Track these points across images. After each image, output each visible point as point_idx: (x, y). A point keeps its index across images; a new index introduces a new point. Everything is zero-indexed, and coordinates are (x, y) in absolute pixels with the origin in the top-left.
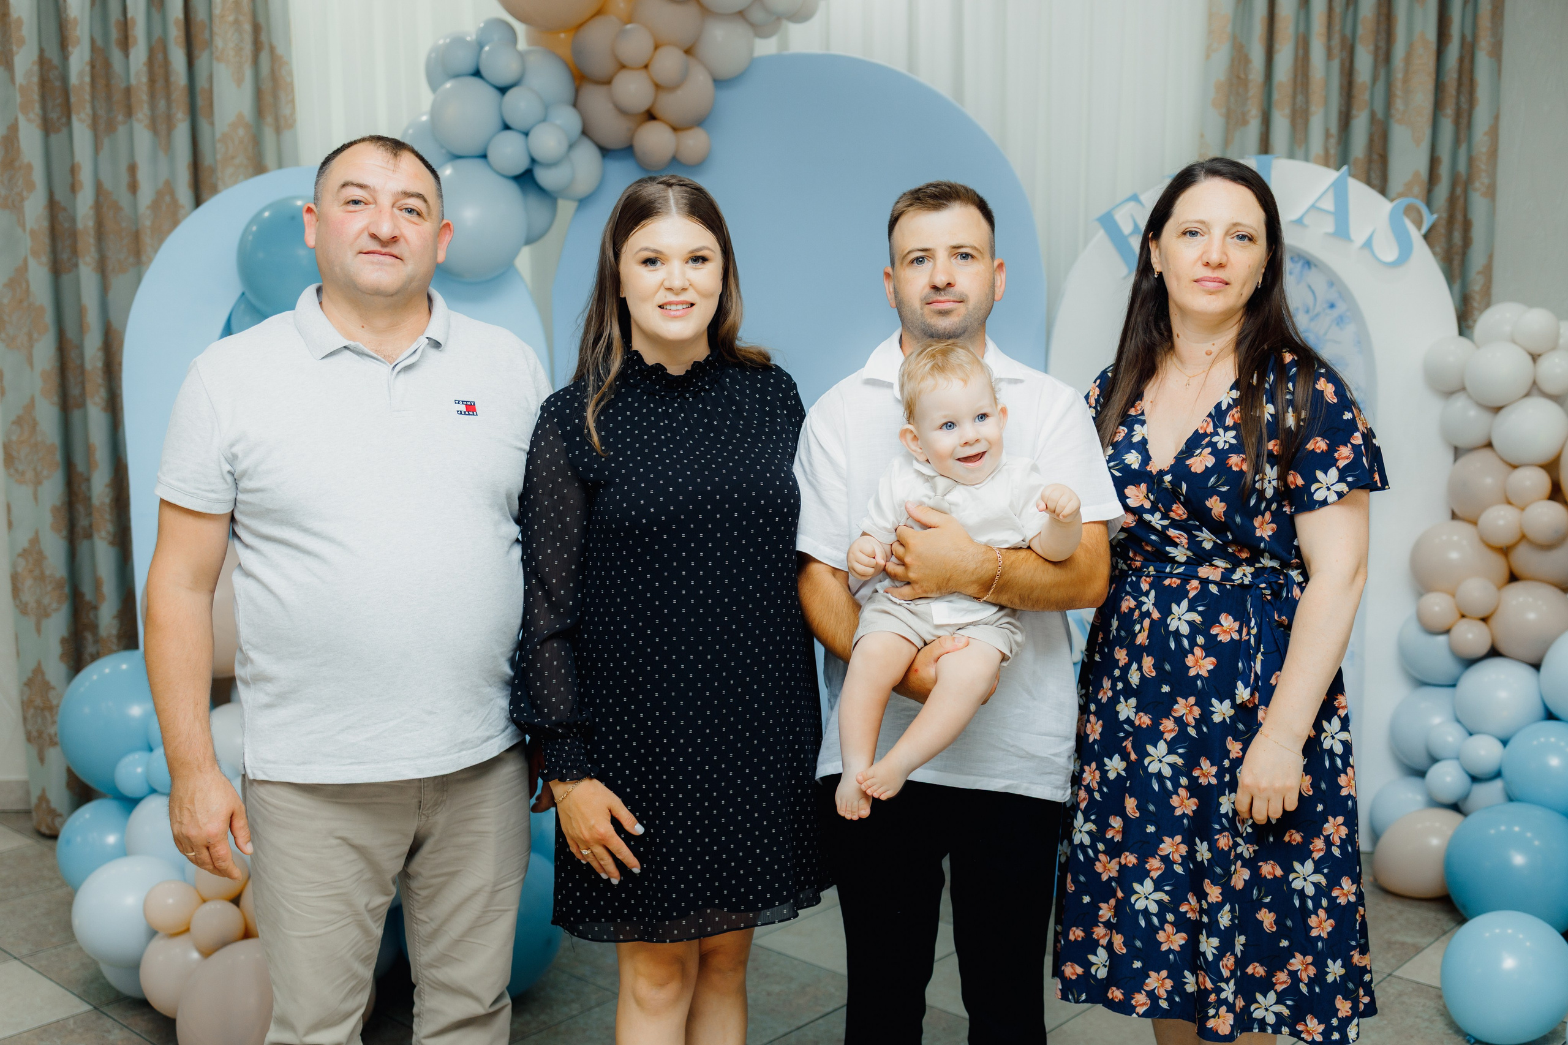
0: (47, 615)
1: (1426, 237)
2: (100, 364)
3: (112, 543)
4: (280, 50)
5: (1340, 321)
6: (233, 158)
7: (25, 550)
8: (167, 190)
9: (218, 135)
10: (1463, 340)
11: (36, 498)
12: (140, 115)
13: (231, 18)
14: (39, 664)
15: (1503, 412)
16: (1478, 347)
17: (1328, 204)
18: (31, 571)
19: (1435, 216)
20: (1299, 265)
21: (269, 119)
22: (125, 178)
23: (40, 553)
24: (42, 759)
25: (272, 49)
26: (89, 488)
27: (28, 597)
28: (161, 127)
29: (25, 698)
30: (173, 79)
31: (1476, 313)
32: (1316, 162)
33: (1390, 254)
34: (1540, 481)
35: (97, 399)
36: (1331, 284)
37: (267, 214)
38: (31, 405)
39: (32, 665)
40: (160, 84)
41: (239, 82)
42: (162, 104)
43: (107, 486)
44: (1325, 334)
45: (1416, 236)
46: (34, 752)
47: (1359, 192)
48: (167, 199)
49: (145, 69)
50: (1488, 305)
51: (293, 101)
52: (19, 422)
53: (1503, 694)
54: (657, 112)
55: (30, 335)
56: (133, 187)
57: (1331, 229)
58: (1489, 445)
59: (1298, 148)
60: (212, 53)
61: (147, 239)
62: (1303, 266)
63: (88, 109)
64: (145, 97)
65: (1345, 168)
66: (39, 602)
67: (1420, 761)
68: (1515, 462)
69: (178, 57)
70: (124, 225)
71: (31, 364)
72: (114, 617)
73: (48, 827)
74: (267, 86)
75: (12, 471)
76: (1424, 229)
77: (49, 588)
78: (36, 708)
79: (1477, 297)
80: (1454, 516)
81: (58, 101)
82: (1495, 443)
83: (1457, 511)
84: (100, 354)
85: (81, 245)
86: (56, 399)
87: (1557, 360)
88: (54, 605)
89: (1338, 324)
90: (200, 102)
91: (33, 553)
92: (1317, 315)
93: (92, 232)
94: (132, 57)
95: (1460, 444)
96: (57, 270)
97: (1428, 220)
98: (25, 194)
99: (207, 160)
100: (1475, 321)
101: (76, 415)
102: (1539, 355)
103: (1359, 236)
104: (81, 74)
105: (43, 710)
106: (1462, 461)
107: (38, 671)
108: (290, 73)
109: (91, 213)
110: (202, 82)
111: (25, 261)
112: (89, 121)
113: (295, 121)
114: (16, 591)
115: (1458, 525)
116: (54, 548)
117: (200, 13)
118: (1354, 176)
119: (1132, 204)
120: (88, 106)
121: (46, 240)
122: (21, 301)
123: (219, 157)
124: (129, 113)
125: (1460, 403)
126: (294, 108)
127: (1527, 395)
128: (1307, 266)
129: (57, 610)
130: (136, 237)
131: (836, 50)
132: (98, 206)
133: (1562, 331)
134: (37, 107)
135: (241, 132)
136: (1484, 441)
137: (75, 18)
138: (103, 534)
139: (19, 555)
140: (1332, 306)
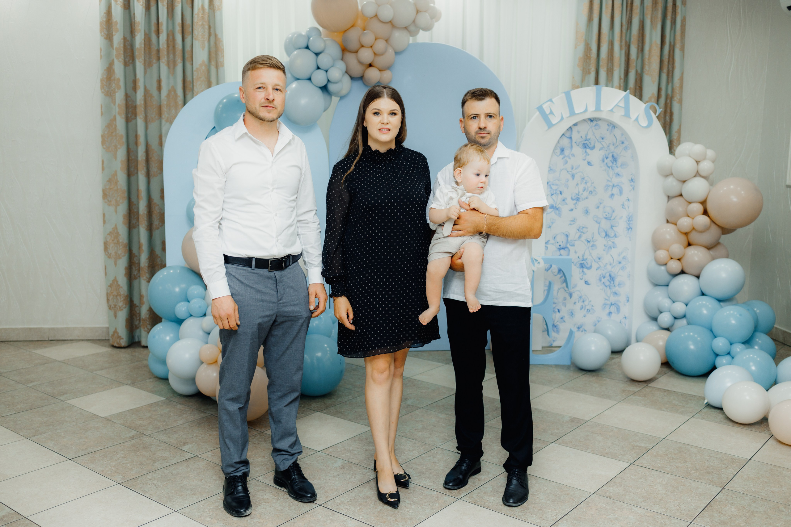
0: (120, 258)
1: (657, 117)
2: (144, 158)
3: (147, 230)
4: (219, 36)
5: (626, 148)
6: (200, 78)
7: (110, 232)
8: (173, 90)
9: (194, 69)
10: (671, 156)
11: (116, 212)
12: (164, 60)
13: (200, 23)
14: (115, 278)
15: (686, 182)
16: (677, 159)
17: (622, 104)
18: (113, 240)
19: (661, 109)
20: (611, 127)
21: (213, 63)
22: (155, 85)
23: (118, 233)
24: (115, 316)
25: (216, 35)
26: (138, 208)
27: (111, 251)
28: (171, 65)
29: (109, 292)
30: (177, 46)
31: (675, 147)
32: (616, 88)
33: (644, 123)
34: (699, 208)
35: (143, 172)
36: (622, 135)
37: (225, 101)
38: (115, 174)
39: (112, 278)
40: (171, 48)
41: (203, 48)
42: (171, 56)
43: (145, 206)
44: (620, 153)
45: (654, 117)
46: (112, 313)
47: (633, 100)
48: (173, 93)
49: (166, 42)
50: (679, 144)
51: (223, 56)
52: (110, 181)
53: (686, 288)
54: (373, 64)
55: (116, 147)
56: (159, 88)
57: (623, 114)
58: (681, 195)
59: (609, 82)
60: (193, 37)
61: (165, 109)
62: (612, 127)
63: (143, 58)
64: (166, 53)
65: (628, 91)
66: (116, 253)
67: (655, 313)
68: (690, 201)
69: (179, 38)
70: (154, 103)
71: (116, 158)
72: (147, 259)
73: (118, 344)
74: (213, 50)
75: (106, 200)
76: (657, 114)
77: (121, 247)
78: (114, 296)
79: (675, 141)
80: (668, 222)
81: (129, 54)
82: (683, 194)
83: (669, 220)
84: (144, 154)
85: (138, 110)
86: (126, 172)
87: (705, 163)
88: (123, 254)
89: (625, 150)
90: (187, 55)
91: (114, 233)
92: (617, 146)
93: (143, 106)
94: (161, 38)
95: (670, 195)
96: (128, 120)
97: (659, 111)
98: (116, 90)
99: (189, 78)
100: (675, 151)
101: (133, 178)
102: (699, 162)
103: (633, 116)
104: (140, 44)
105: (116, 296)
106: (669, 202)
107: (115, 280)
108: (223, 45)
109: (143, 98)
110: (188, 47)
111: (115, 117)
112: (143, 62)
113: (224, 64)
114: (106, 248)
115: (669, 225)
116: (123, 230)
117: (188, 21)
118: (630, 94)
119: (549, 103)
120: (143, 56)
121: (124, 108)
122: (112, 133)
123: (194, 77)
124: (159, 59)
125: (670, 179)
126: (224, 59)
127: (695, 176)
128: (613, 127)
129: (124, 256)
130: (160, 107)
131: (434, 41)
132: (145, 96)
133: (707, 153)
134: (122, 57)
135: (203, 67)
136: (678, 193)
137: (139, 22)
138: (144, 226)
139: (108, 234)
140: (623, 143)
